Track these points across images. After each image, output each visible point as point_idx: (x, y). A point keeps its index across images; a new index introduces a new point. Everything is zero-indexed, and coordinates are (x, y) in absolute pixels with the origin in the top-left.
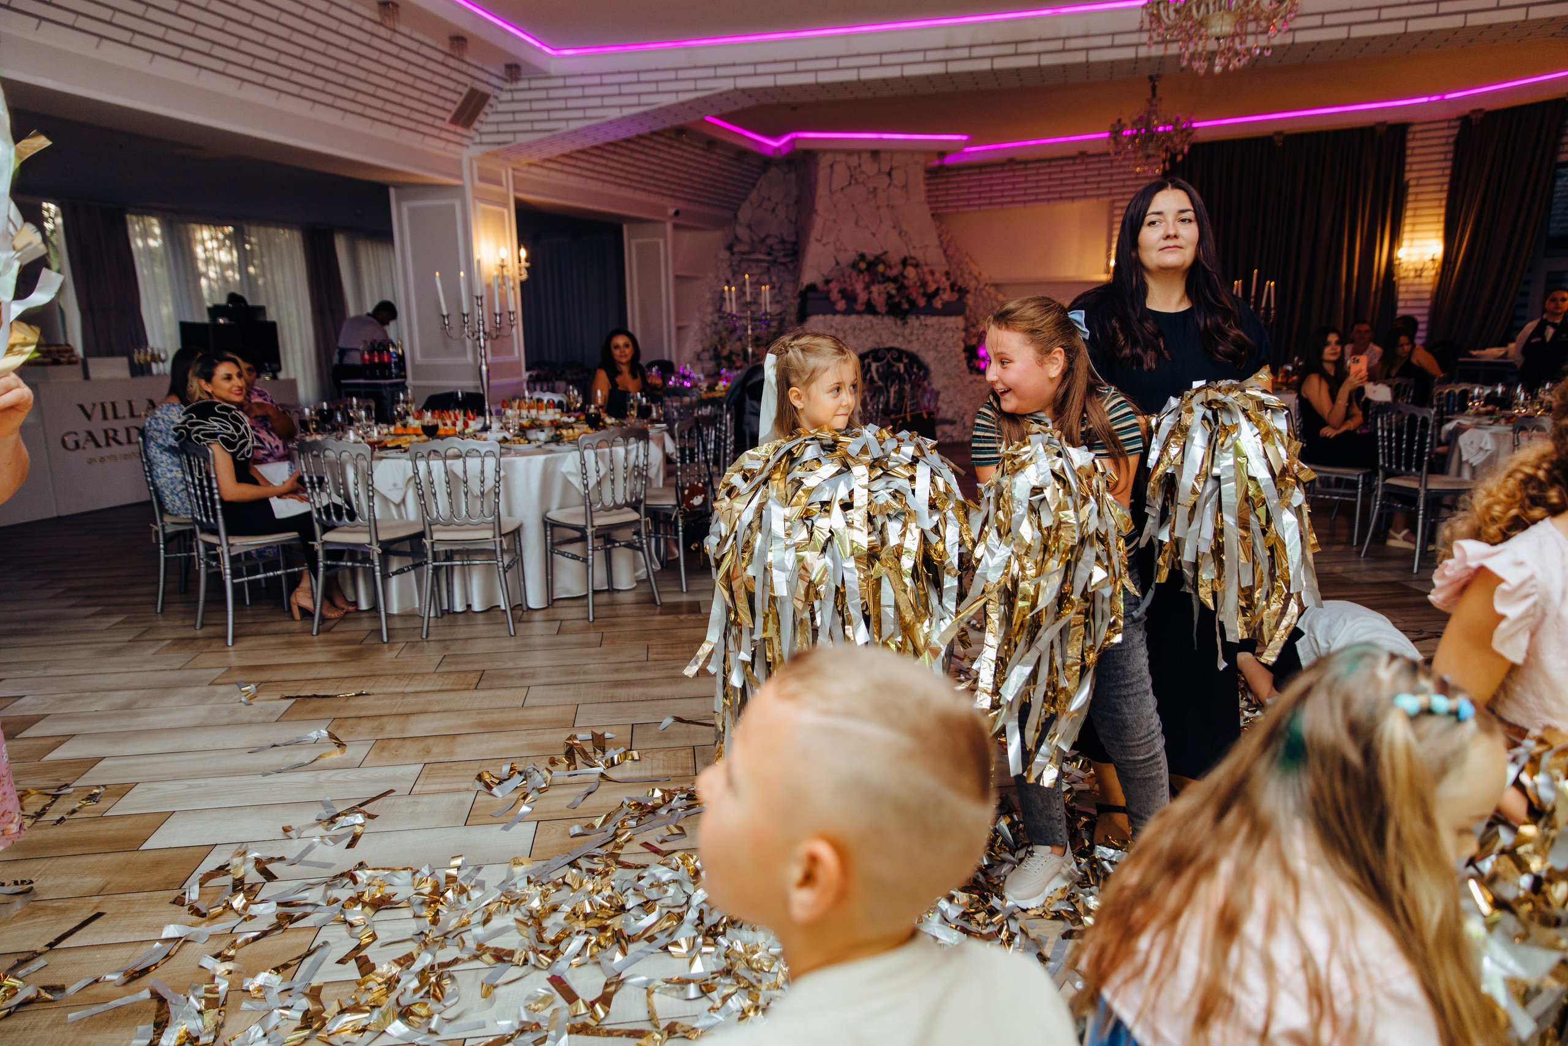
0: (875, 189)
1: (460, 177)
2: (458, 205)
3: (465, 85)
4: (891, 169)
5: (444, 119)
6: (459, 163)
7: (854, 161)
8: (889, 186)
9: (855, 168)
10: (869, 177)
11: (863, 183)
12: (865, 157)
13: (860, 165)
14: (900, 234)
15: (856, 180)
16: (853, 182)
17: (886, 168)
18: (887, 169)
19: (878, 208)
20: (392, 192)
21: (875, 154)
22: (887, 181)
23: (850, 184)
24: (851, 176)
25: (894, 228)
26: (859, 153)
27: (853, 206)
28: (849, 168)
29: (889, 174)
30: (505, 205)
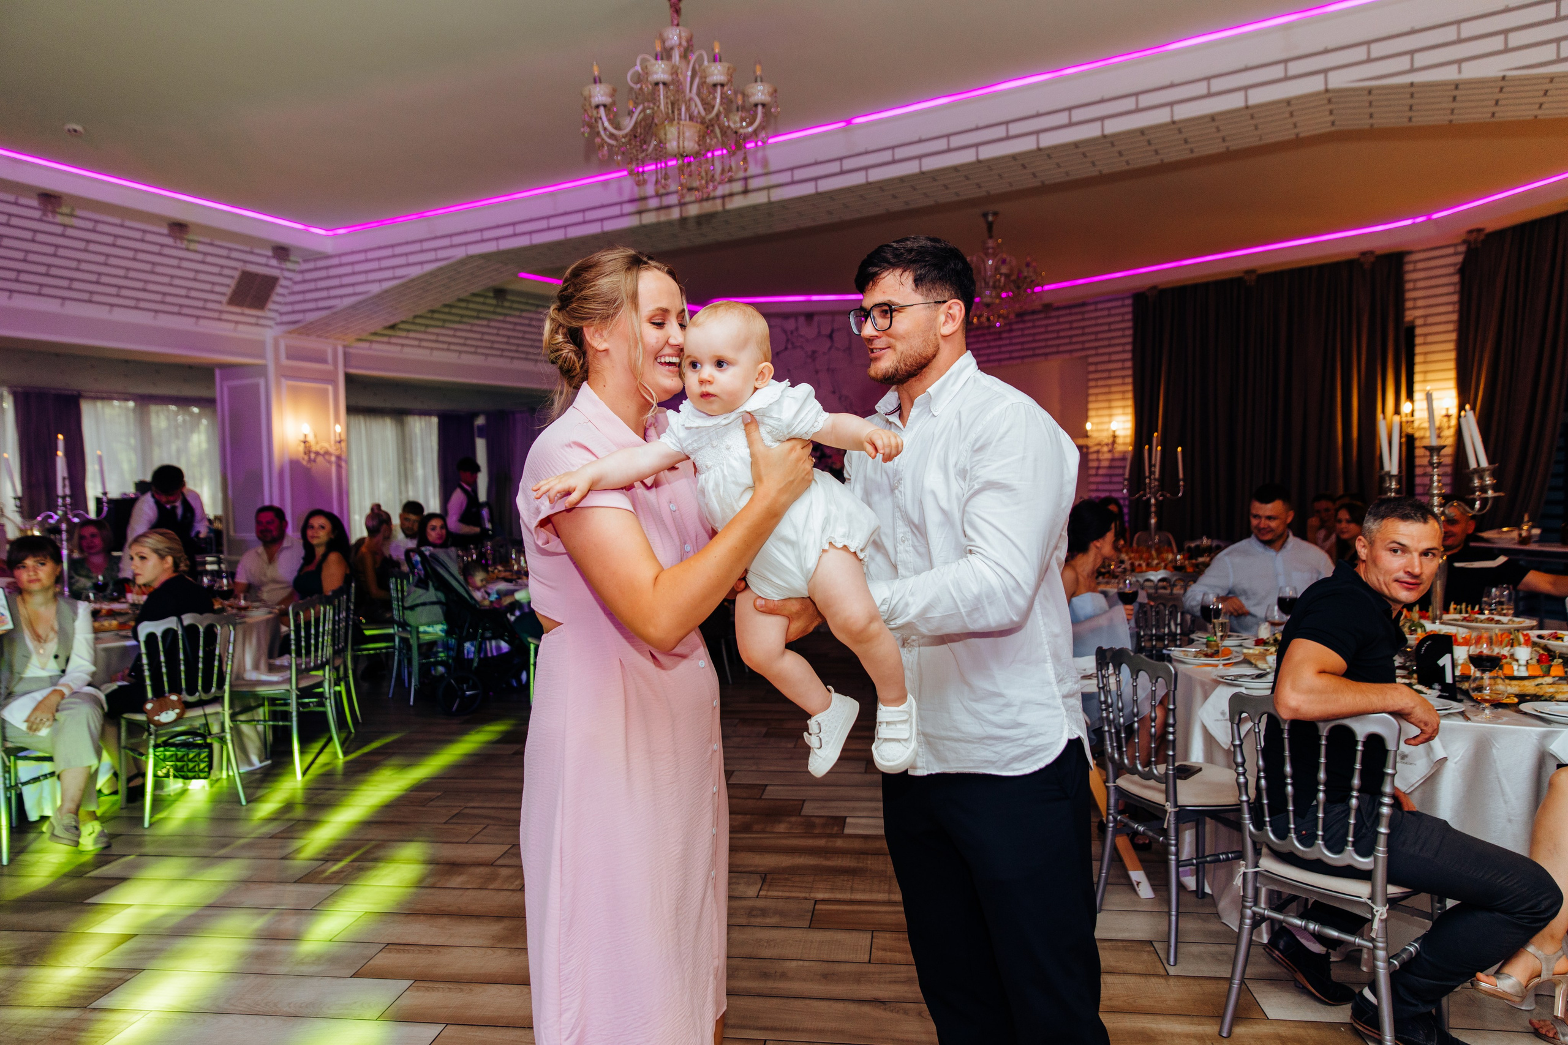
0: (814, 352)
1: (262, 356)
2: (262, 382)
3: (235, 269)
4: (833, 331)
5: (220, 302)
6: (262, 344)
7: (790, 325)
8: (830, 348)
9: (792, 332)
10: (807, 340)
11: (802, 347)
12: (802, 319)
13: (797, 329)
14: (840, 398)
15: (793, 344)
16: (790, 346)
17: (826, 331)
18: (828, 332)
19: (817, 372)
20: (217, 372)
21: (809, 316)
22: (828, 344)
23: (786, 349)
24: (788, 340)
25: (834, 392)
26: (795, 315)
27: (789, 370)
28: (785, 332)
29: (830, 336)
30: (333, 382)
